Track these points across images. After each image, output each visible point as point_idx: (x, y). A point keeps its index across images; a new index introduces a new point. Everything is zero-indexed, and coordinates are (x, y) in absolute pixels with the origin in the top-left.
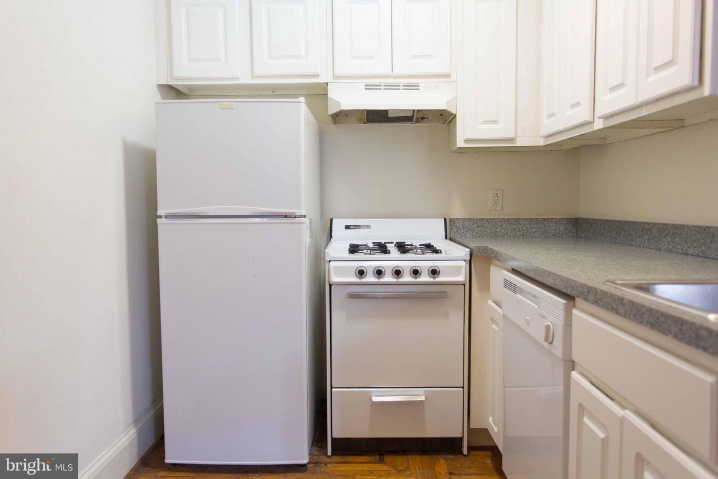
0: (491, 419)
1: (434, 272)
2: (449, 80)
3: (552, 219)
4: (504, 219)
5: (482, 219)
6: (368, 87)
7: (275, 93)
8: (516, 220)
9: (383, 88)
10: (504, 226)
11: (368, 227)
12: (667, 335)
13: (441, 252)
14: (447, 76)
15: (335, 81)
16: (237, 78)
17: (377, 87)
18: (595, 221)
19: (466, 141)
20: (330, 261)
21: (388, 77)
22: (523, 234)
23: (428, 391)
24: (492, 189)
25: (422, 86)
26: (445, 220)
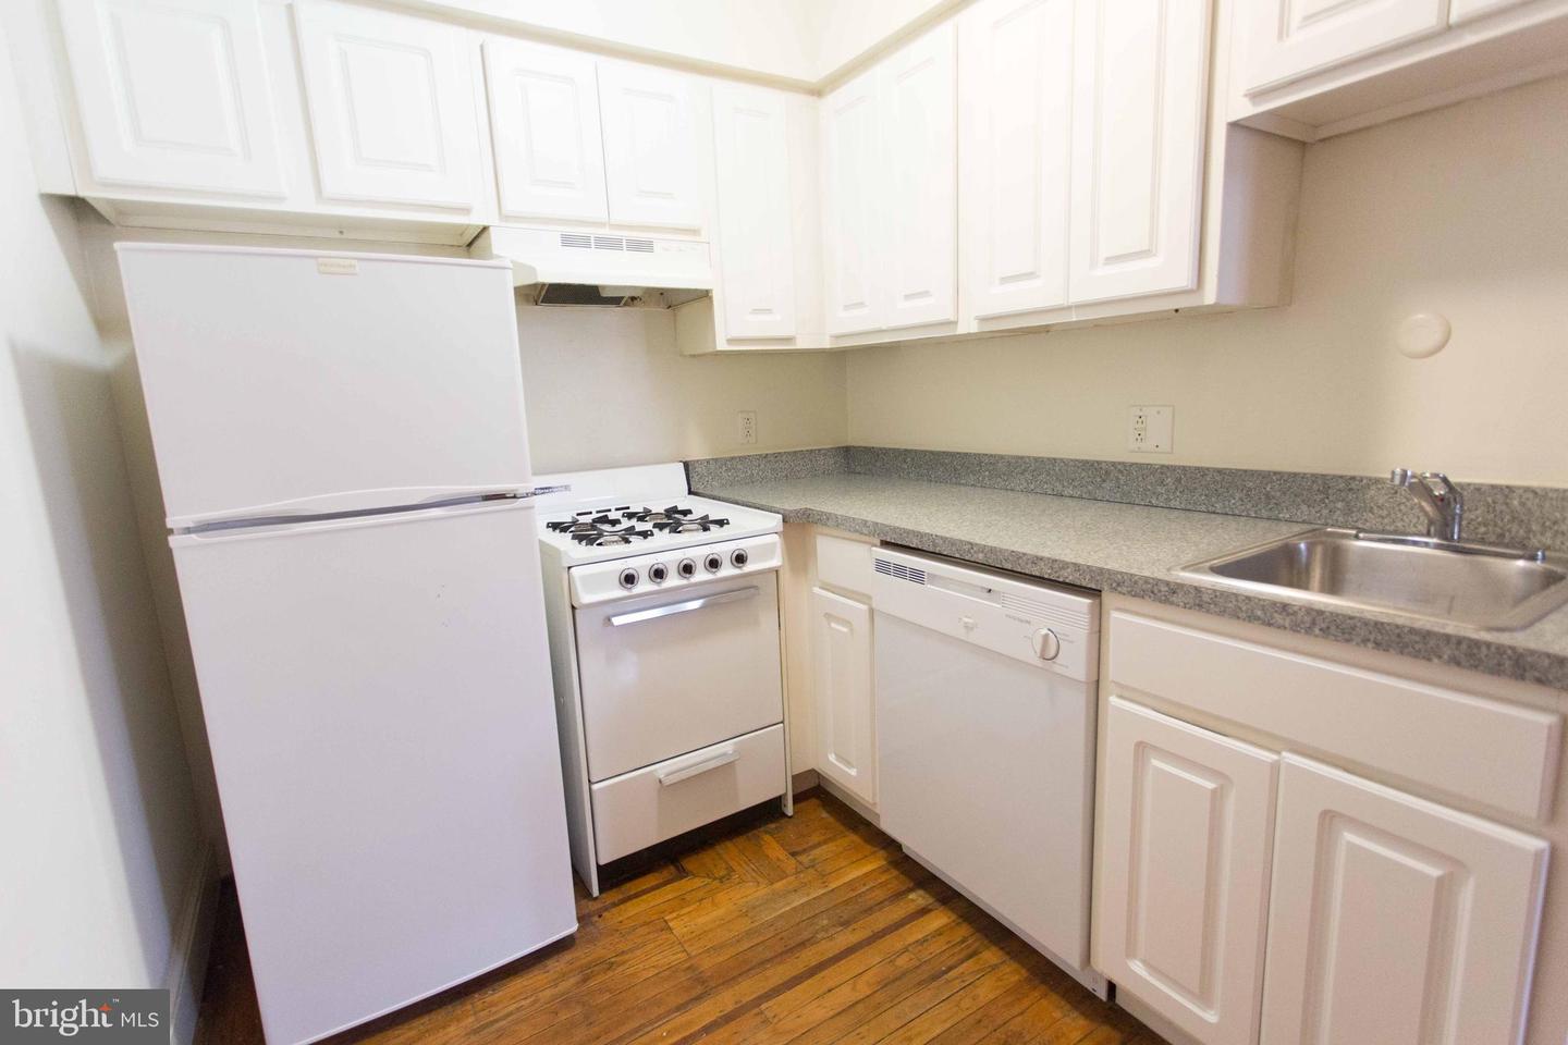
0: (832, 758)
1: (740, 559)
2: (697, 239)
3: (819, 450)
4: (760, 455)
5: (732, 458)
6: (568, 241)
7: (344, 236)
8: (777, 455)
9: (593, 244)
10: (762, 466)
11: (567, 488)
12: (1429, 660)
13: (728, 523)
14: (695, 232)
15: (503, 224)
16: (281, 199)
17: (584, 242)
18: (885, 451)
19: (730, 341)
20: (569, 568)
21: (602, 225)
22: (787, 476)
23: (740, 741)
24: (741, 412)
25: (657, 246)
26: (686, 465)
